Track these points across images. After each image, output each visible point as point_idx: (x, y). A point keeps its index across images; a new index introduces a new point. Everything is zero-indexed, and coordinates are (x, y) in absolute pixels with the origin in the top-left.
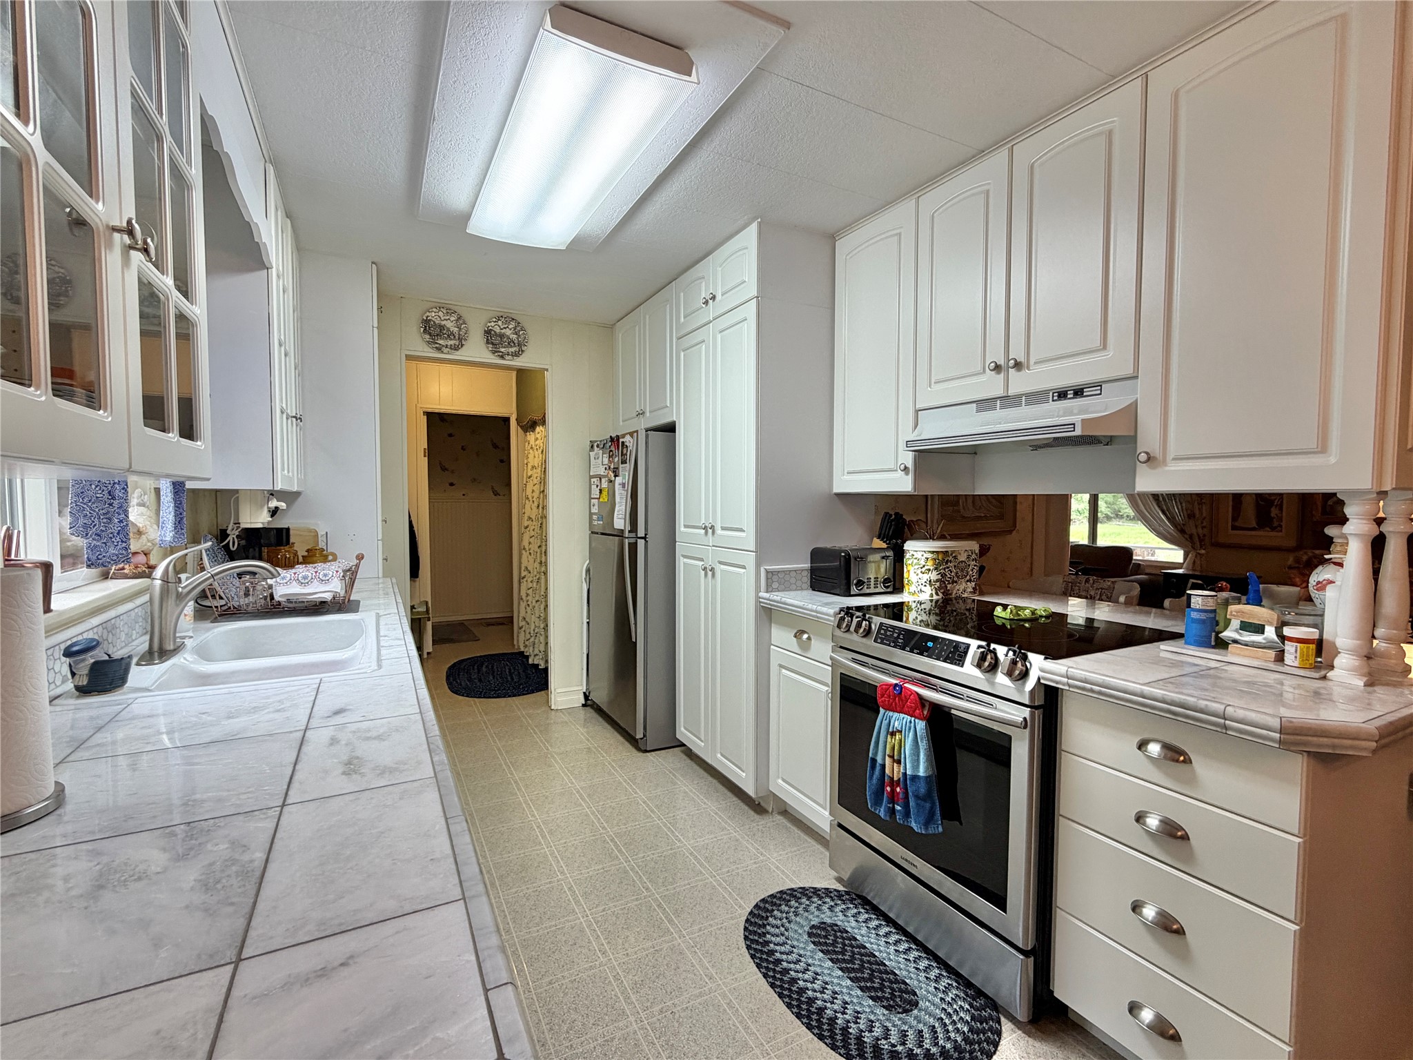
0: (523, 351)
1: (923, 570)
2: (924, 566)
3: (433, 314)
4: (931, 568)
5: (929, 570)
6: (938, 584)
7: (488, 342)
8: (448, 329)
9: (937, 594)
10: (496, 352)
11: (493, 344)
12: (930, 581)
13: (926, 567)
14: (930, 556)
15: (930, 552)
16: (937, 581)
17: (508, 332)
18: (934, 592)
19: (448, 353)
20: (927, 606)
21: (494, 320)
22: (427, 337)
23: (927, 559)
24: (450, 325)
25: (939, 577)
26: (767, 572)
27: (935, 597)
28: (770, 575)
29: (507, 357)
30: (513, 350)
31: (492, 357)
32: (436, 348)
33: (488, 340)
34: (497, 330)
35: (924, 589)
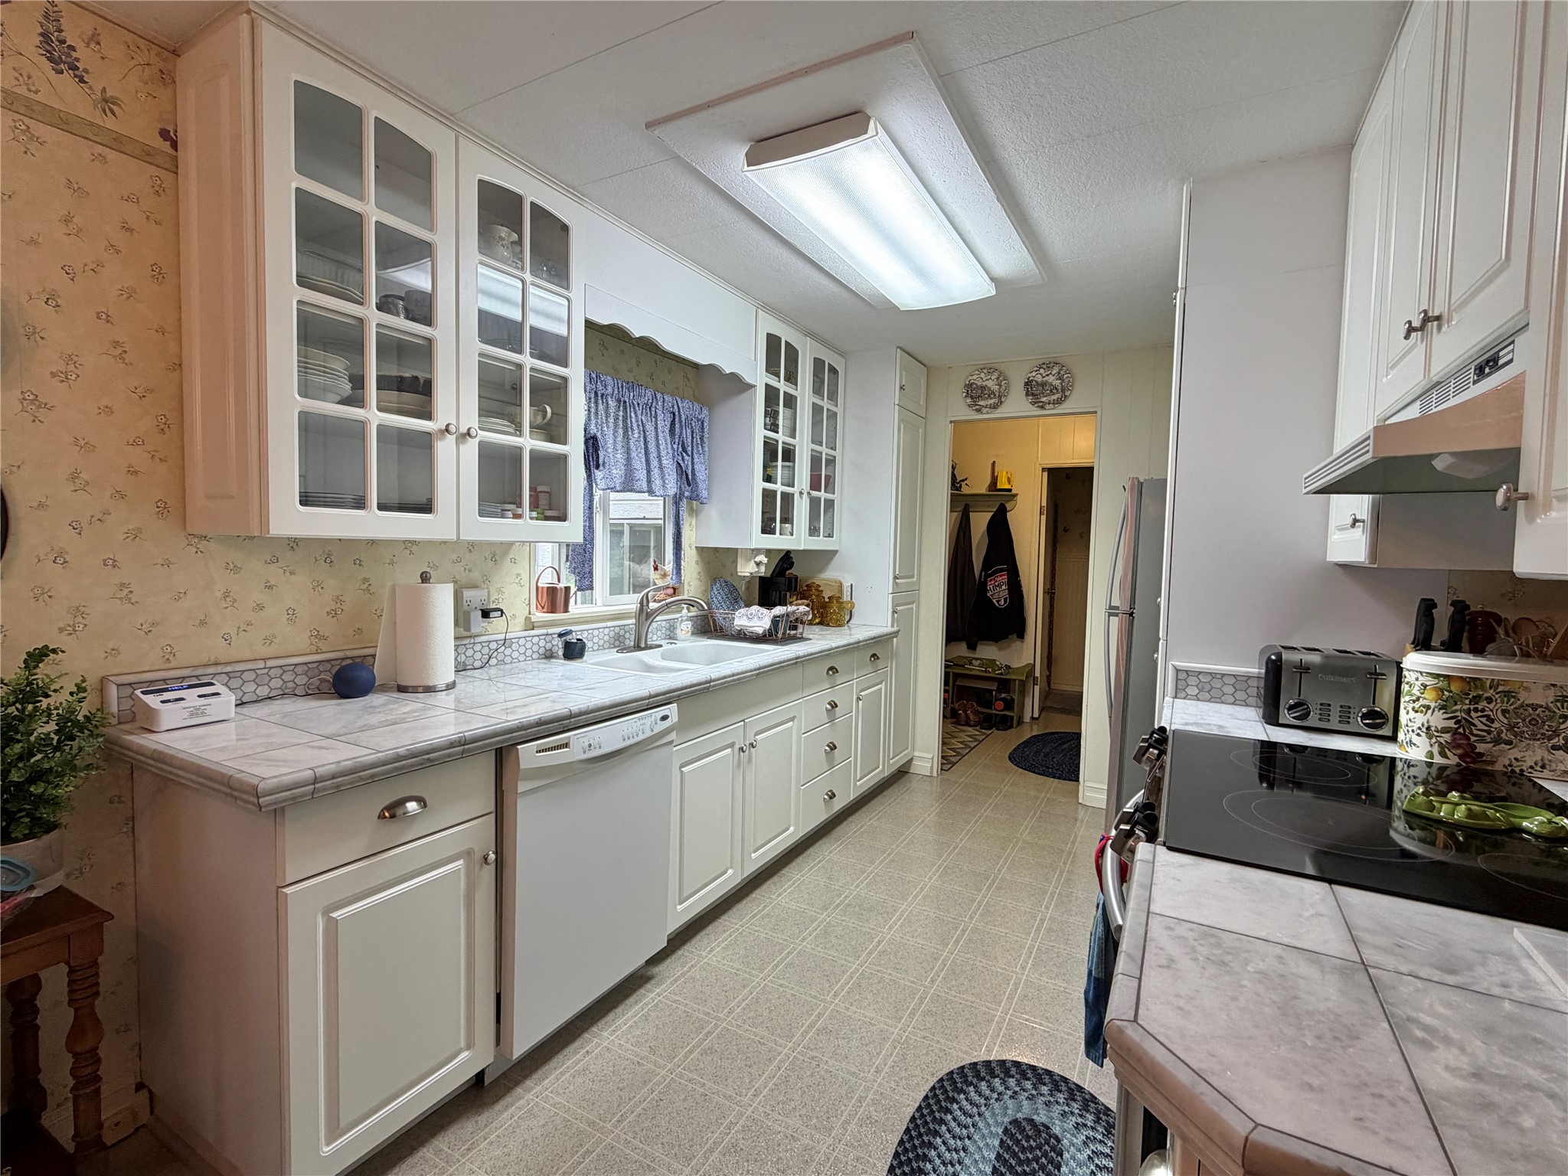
0: (1065, 397)
1: (1417, 705)
2: (1418, 699)
3: (975, 377)
4: (1433, 705)
5: (1428, 708)
6: (1447, 737)
7: (1027, 395)
8: (989, 389)
9: (1443, 754)
10: (1036, 403)
11: (1033, 395)
12: (1428, 728)
13: (1422, 702)
14: (1429, 681)
15: (1431, 674)
16: (1445, 730)
17: (1051, 379)
18: (1436, 750)
19: (988, 413)
20: (1420, 773)
21: (1036, 369)
22: (969, 400)
23: (1425, 686)
24: (991, 384)
25: (1451, 724)
26: (1178, 671)
27: (1438, 760)
28: (1182, 676)
29: (1047, 407)
30: (1055, 397)
31: (1033, 408)
32: (976, 410)
33: (1028, 391)
34: (1039, 379)
35: (1415, 739)
